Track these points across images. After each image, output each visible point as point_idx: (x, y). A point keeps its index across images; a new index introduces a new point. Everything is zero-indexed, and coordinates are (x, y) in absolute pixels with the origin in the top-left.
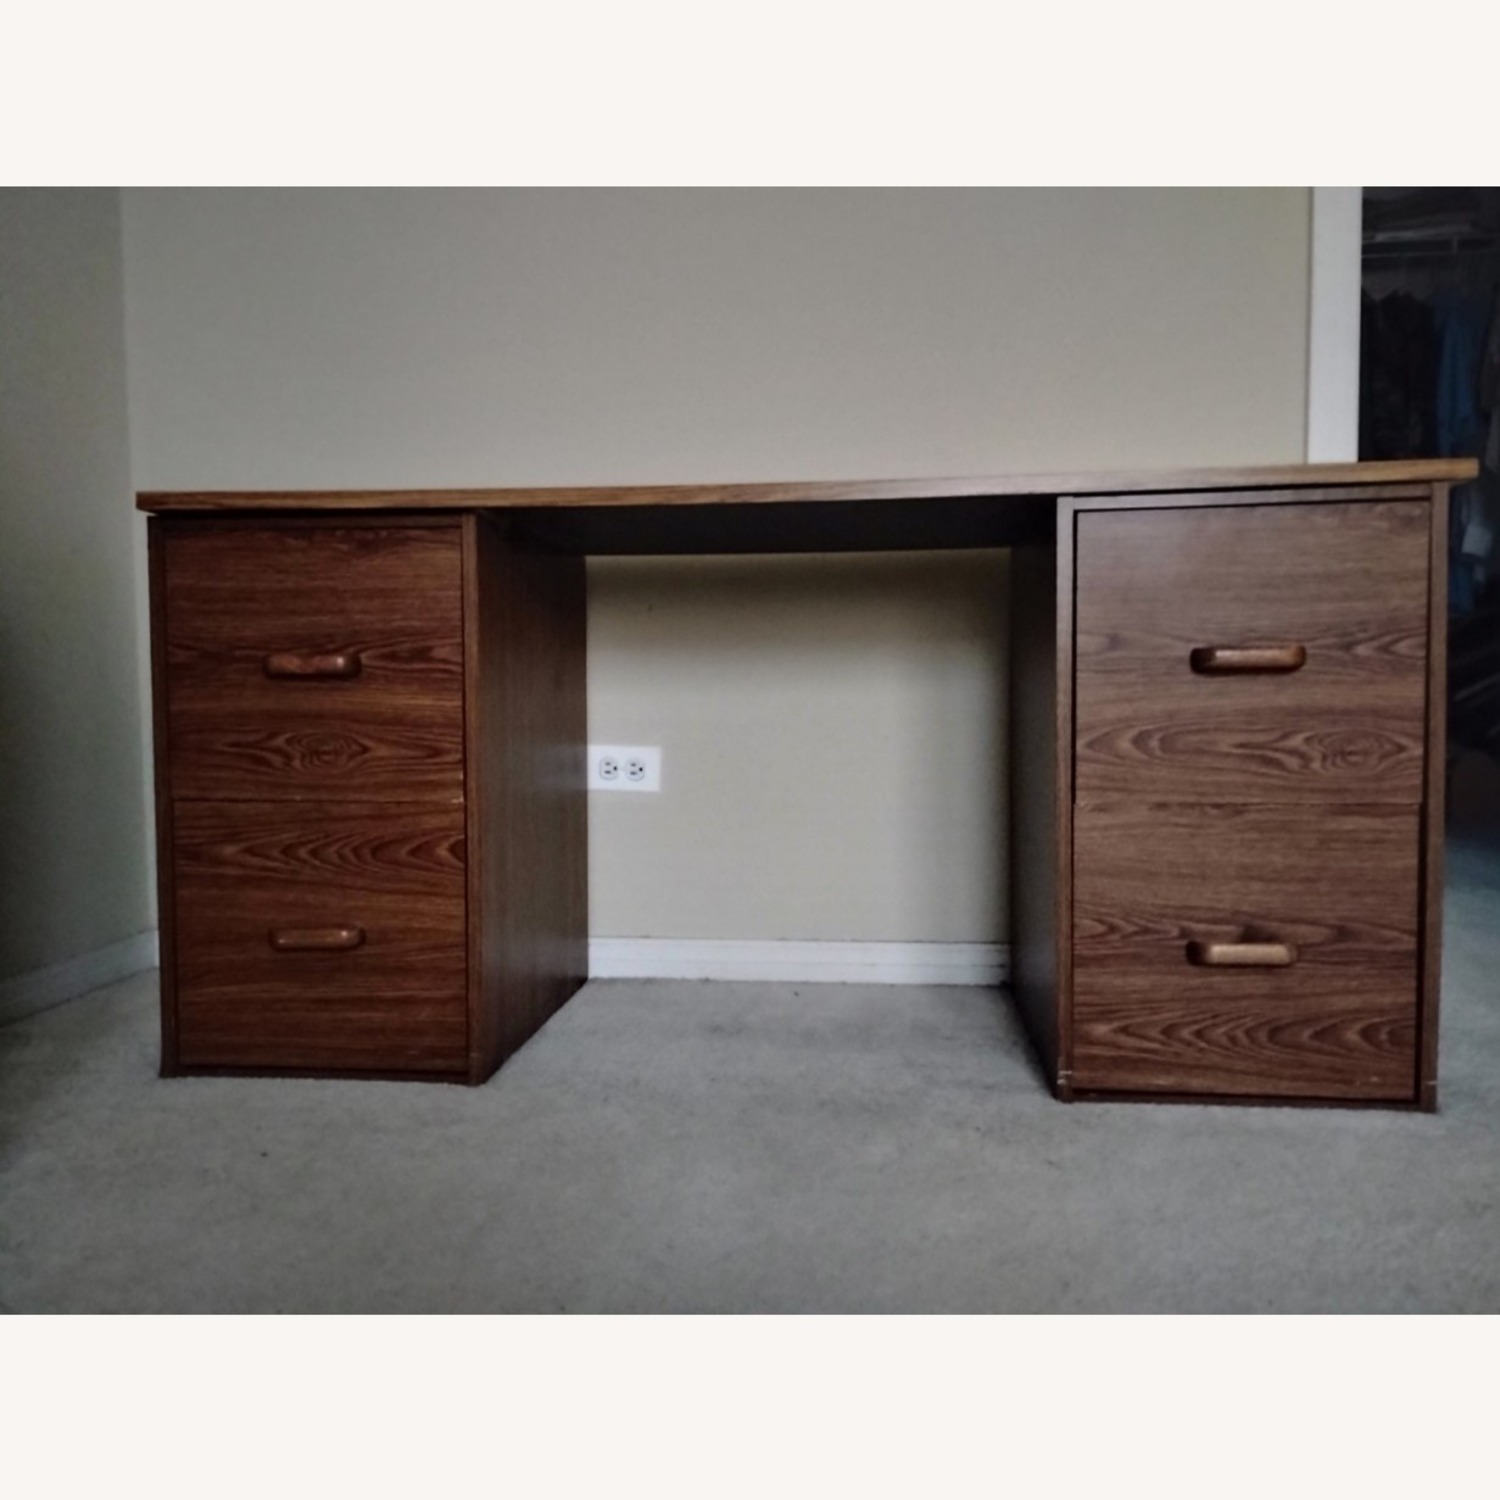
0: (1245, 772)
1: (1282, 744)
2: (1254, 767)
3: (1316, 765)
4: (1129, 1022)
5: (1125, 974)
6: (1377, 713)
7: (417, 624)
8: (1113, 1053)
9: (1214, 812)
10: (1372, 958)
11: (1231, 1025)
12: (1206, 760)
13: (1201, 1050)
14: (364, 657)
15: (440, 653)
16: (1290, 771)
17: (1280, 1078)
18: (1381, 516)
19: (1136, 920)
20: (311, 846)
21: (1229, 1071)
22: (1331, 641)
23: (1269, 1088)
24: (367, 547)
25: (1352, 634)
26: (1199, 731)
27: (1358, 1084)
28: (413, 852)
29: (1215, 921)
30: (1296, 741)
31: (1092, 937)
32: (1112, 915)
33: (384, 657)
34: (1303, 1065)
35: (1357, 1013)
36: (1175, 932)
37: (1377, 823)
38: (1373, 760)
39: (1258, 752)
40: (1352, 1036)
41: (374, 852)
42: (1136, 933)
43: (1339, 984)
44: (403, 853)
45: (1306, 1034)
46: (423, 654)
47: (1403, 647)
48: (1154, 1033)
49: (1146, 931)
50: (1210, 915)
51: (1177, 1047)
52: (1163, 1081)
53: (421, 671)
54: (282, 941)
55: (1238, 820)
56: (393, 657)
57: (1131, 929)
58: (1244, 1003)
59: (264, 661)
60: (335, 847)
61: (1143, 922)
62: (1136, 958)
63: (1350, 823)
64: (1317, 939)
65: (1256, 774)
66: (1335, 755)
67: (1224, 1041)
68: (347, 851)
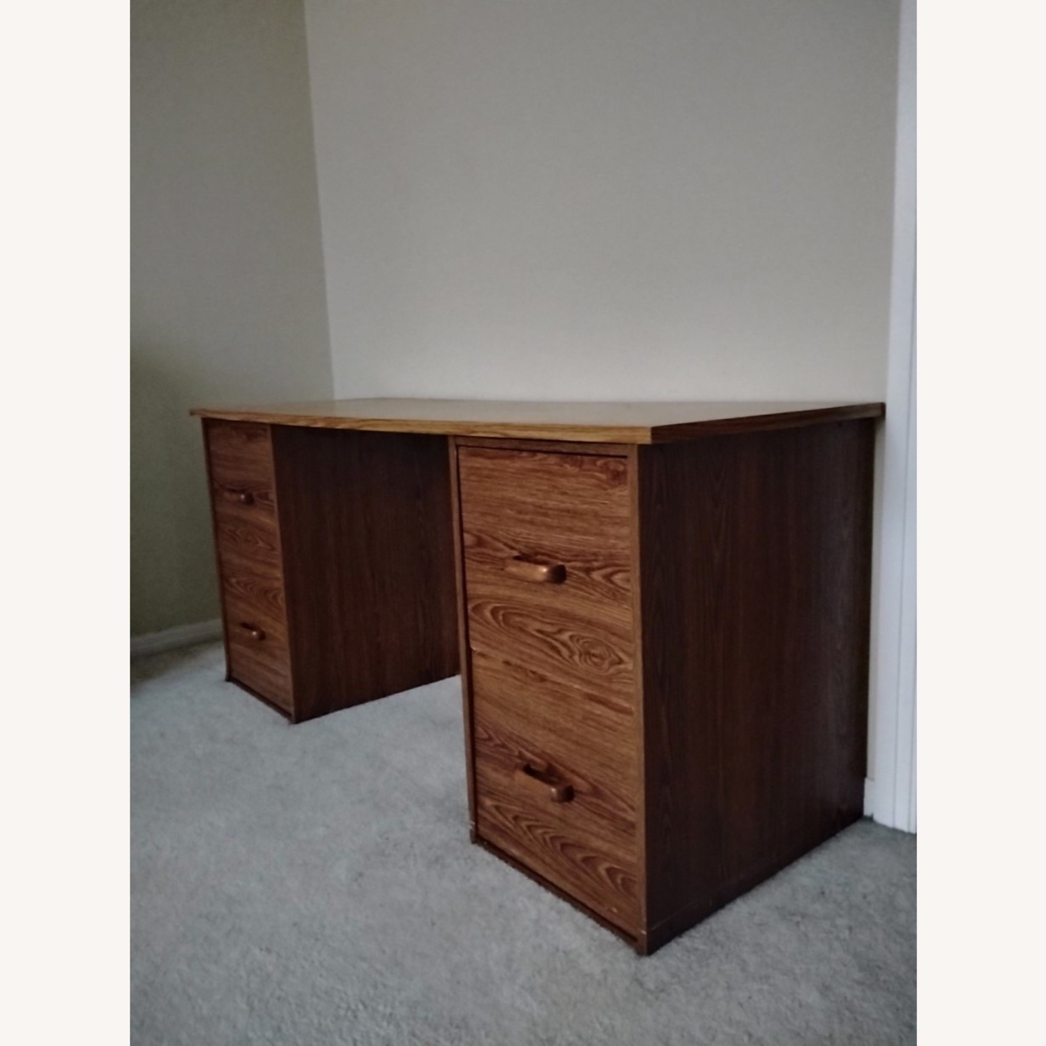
0: (542, 651)
1: (558, 636)
3: (576, 658)
5: (495, 770)
6: (607, 628)
9: (531, 675)
12: (524, 637)
21: (544, 862)
22: (579, 564)
34: (578, 878)
36: (517, 753)
39: (549, 639)
40: (602, 870)
43: (595, 829)
45: (579, 856)
47: (617, 578)
48: (510, 816)
52: (514, 851)
57: (498, 742)
63: (599, 710)
65: (546, 654)
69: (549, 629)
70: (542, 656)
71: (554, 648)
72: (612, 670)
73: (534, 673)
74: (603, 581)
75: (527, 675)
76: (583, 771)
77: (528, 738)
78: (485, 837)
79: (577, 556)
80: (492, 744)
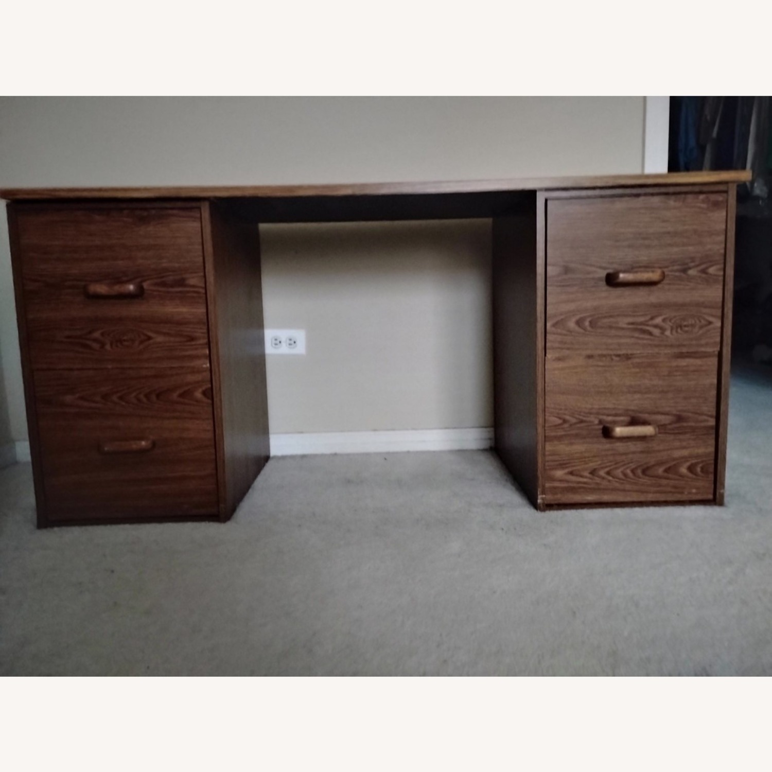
0: (633, 337)
1: (650, 323)
2: (636, 335)
4: (574, 468)
5: (572, 444)
6: (699, 305)
7: (177, 265)
8: (565, 485)
10: (693, 430)
11: (625, 467)
12: (613, 332)
13: (609, 481)
14: (145, 285)
15: (192, 281)
16: (655, 336)
17: (647, 492)
18: (703, 202)
19: (577, 416)
20: (119, 394)
21: (624, 490)
22: (676, 268)
23: (642, 498)
24: (144, 220)
25: (687, 264)
26: (611, 316)
27: (686, 493)
28: (181, 396)
29: (616, 415)
30: (658, 321)
31: (556, 426)
32: (565, 414)
33: (156, 284)
34: (660, 486)
35: (685, 459)
36: (596, 422)
37: (698, 362)
38: (696, 330)
39: (640, 327)
40: (683, 470)
41: (158, 396)
42: (576, 423)
43: (677, 444)
44: (175, 396)
45: (660, 471)
46: (181, 283)
47: (712, 270)
48: (586, 474)
49: (582, 422)
50: (614, 412)
51: (598, 480)
53: (180, 292)
54: (106, 449)
55: (630, 362)
56: (164, 284)
57: (574, 420)
58: (630, 456)
59: (85, 287)
60: (134, 394)
61: (581, 417)
62: (577, 436)
63: (683, 362)
64: (667, 422)
65: (638, 338)
66: (677, 328)
67: (621, 476)
68: (142, 396)
69: (642, 319)
70: (633, 340)
71: (644, 332)
72: (701, 332)
73: (618, 356)
74: (699, 274)
75: (612, 359)
76: (667, 409)
77: (611, 406)
78: (553, 502)
79: (674, 262)
80: (566, 425)
